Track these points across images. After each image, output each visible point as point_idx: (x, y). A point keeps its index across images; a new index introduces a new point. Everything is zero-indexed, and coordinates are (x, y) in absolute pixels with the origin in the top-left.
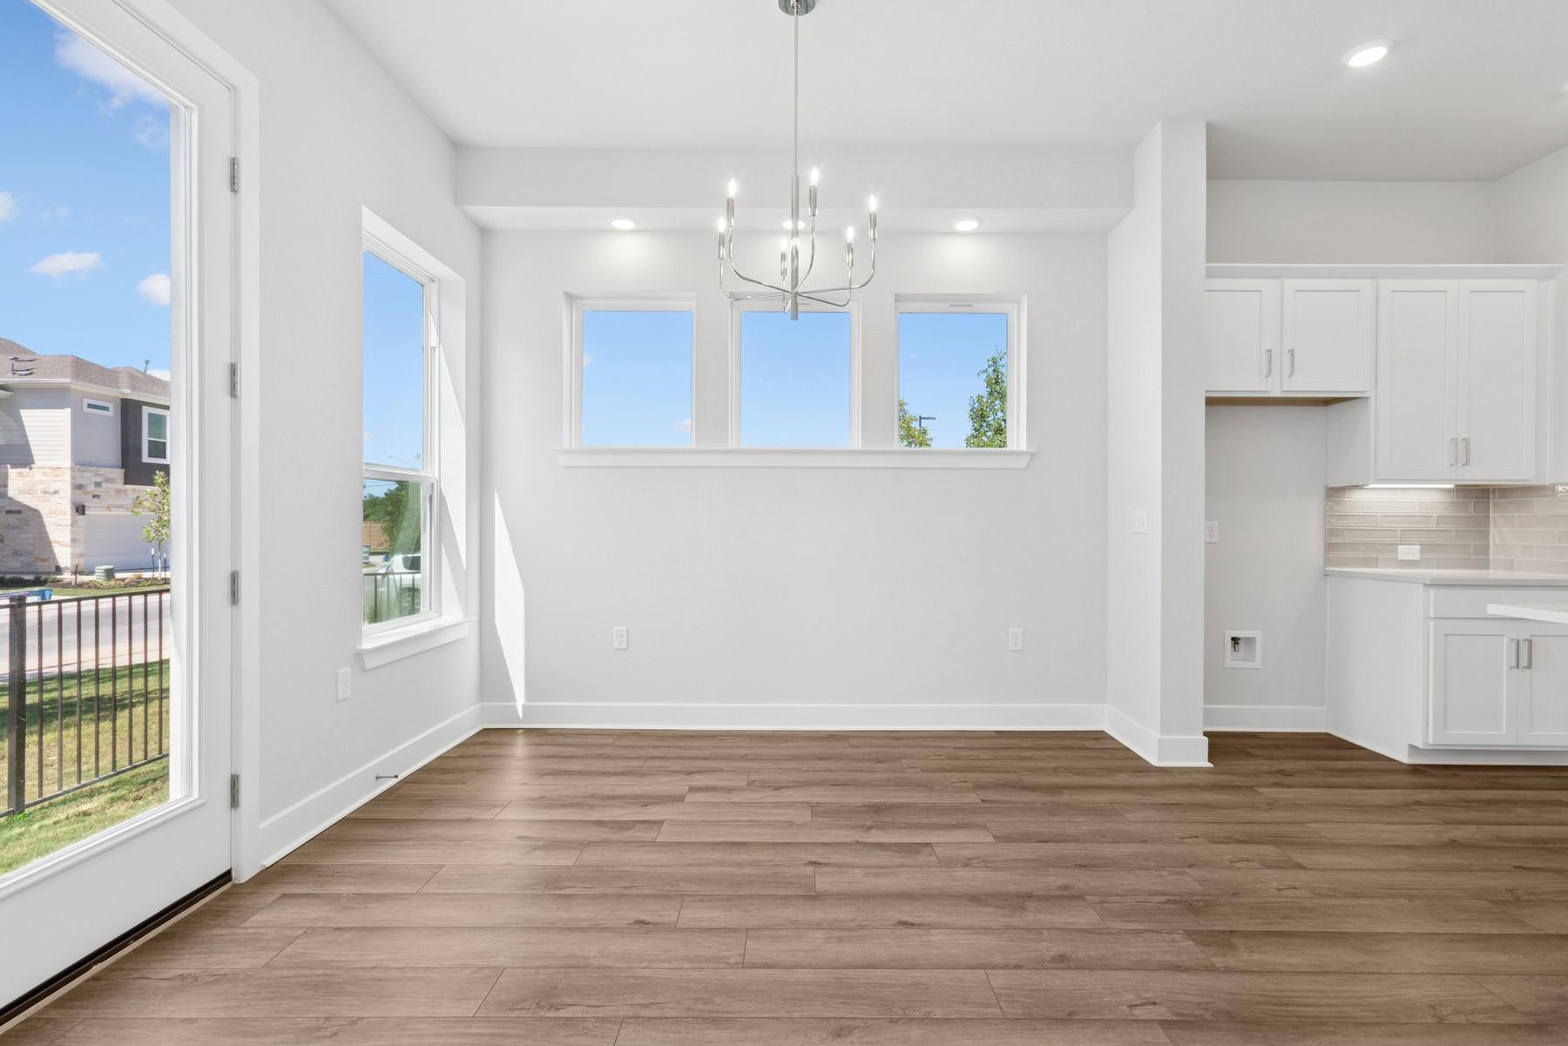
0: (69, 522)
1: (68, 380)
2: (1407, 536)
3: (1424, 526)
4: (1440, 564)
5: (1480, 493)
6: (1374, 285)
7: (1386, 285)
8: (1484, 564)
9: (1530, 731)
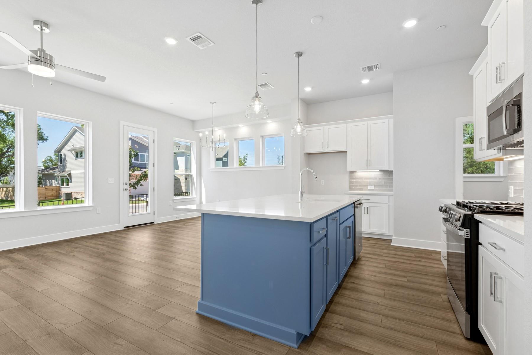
0: (184, 182)
1: (184, 150)
2: (370, 183)
3: (375, 181)
4: (380, 190)
5: (391, 172)
6: (346, 125)
7: (349, 125)
8: (392, 191)
9: (369, 228)
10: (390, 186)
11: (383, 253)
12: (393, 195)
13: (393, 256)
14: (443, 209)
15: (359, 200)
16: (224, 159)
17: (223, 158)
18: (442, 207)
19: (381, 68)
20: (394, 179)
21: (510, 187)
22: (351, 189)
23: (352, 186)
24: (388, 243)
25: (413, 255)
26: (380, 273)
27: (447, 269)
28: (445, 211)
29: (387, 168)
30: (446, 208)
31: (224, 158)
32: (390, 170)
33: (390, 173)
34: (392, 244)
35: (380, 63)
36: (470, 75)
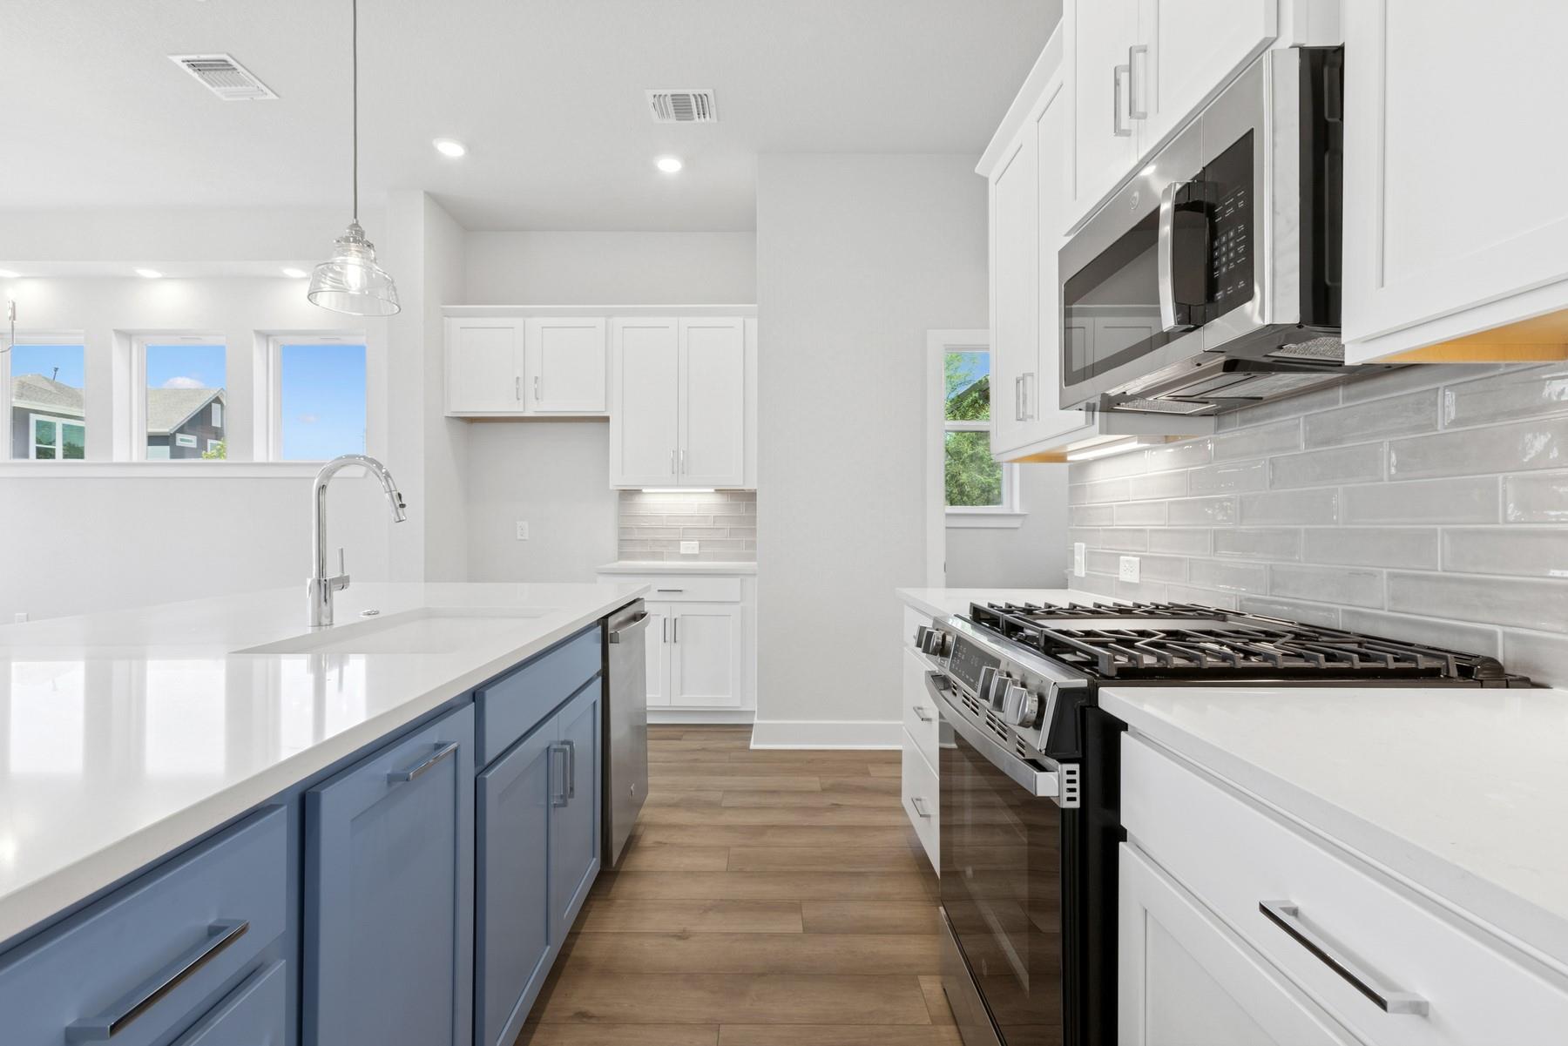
2: (686, 533)
3: (703, 525)
4: (715, 557)
5: (749, 497)
6: (606, 322)
7: (619, 321)
8: (752, 558)
9: (682, 694)
10: (746, 541)
11: (721, 794)
12: (755, 575)
13: (755, 800)
14: (933, 643)
15: (634, 601)
16: (182, 440)
17: (173, 436)
18: (930, 635)
19: (718, 120)
20: (758, 519)
21: (1076, 544)
22: (622, 555)
23: (627, 542)
24: (738, 744)
25: (814, 783)
26: (707, 910)
27: (941, 872)
28: (942, 650)
29: (738, 483)
30: (944, 637)
31: (179, 436)
32: (748, 487)
33: (745, 498)
34: (753, 746)
35: (714, 91)
36: (979, 176)
